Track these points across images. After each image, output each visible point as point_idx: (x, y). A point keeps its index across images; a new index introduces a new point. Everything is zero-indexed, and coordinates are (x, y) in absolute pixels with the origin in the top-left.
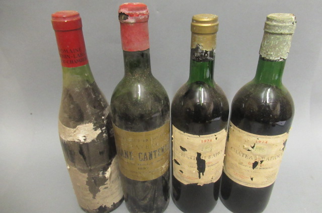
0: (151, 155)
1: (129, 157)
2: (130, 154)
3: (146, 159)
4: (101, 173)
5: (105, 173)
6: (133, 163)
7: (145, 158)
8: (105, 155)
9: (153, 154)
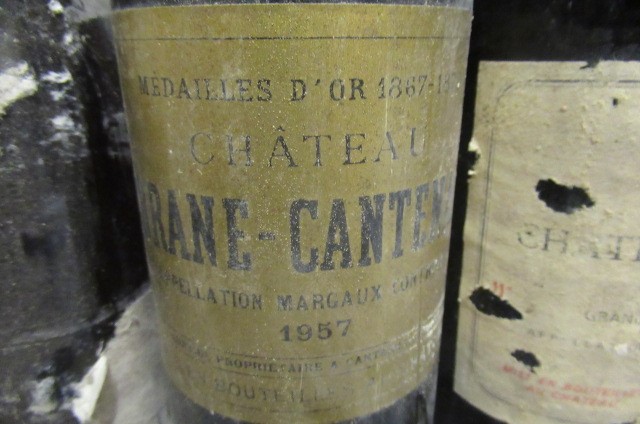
0: (372, 225)
1: (223, 248)
2: (230, 218)
3: (338, 257)
4: (43, 387)
5: (72, 394)
6: (250, 289)
7: (331, 247)
8: (71, 268)
9: (388, 216)
